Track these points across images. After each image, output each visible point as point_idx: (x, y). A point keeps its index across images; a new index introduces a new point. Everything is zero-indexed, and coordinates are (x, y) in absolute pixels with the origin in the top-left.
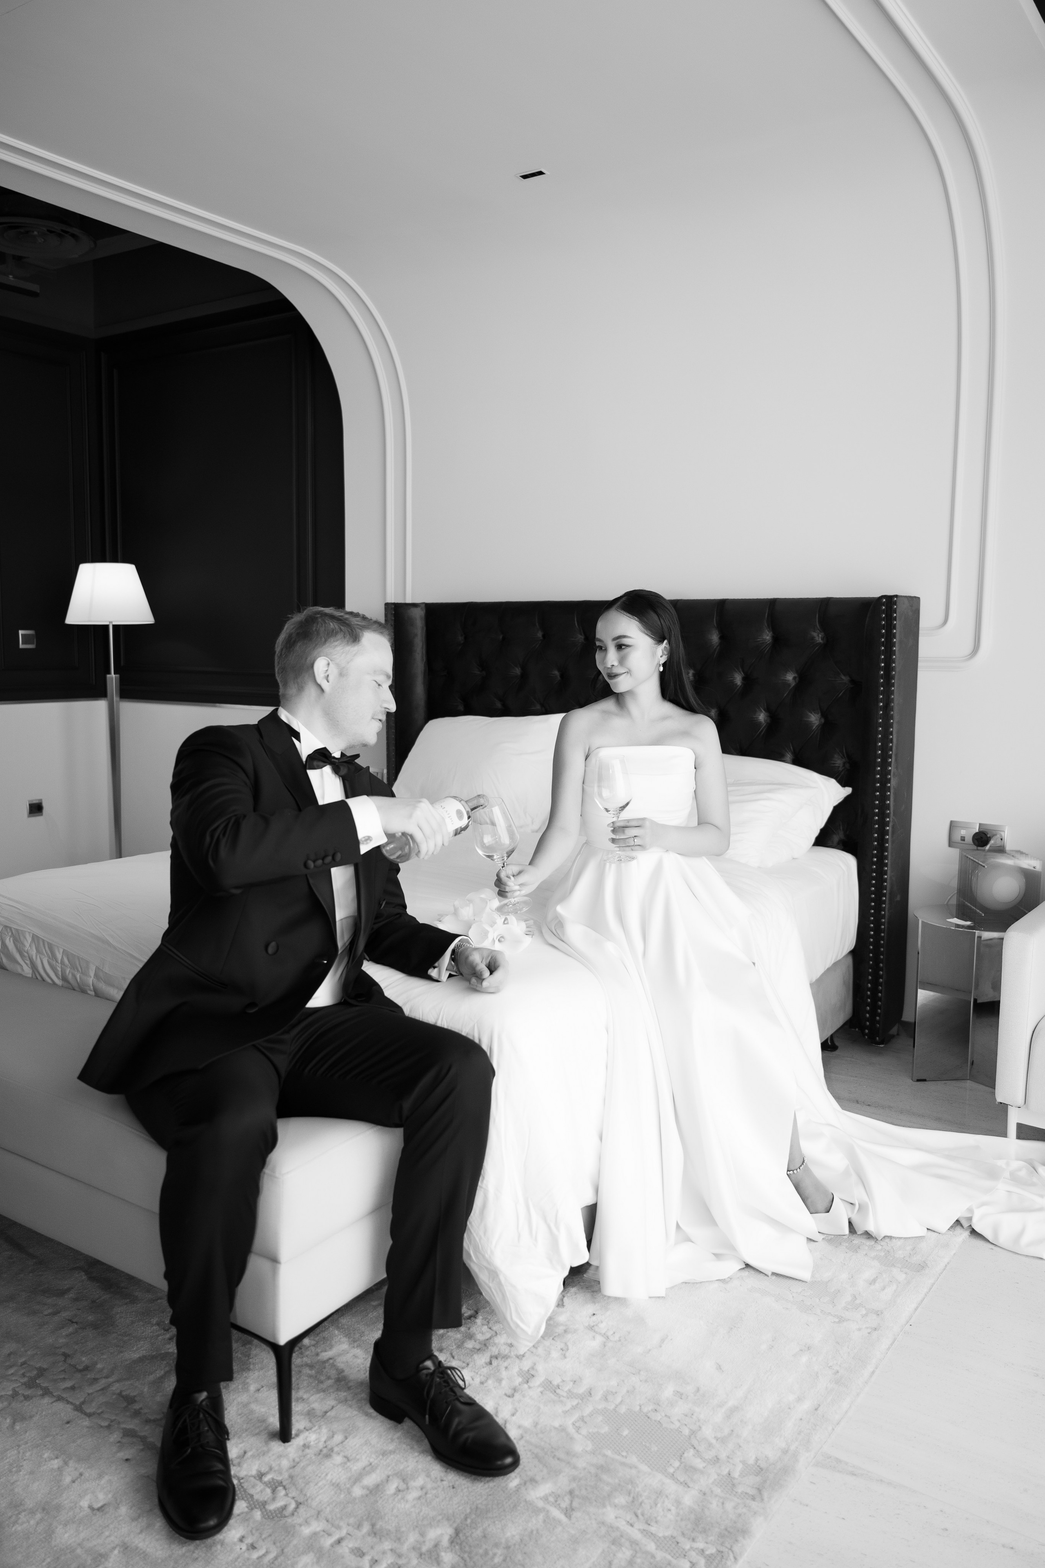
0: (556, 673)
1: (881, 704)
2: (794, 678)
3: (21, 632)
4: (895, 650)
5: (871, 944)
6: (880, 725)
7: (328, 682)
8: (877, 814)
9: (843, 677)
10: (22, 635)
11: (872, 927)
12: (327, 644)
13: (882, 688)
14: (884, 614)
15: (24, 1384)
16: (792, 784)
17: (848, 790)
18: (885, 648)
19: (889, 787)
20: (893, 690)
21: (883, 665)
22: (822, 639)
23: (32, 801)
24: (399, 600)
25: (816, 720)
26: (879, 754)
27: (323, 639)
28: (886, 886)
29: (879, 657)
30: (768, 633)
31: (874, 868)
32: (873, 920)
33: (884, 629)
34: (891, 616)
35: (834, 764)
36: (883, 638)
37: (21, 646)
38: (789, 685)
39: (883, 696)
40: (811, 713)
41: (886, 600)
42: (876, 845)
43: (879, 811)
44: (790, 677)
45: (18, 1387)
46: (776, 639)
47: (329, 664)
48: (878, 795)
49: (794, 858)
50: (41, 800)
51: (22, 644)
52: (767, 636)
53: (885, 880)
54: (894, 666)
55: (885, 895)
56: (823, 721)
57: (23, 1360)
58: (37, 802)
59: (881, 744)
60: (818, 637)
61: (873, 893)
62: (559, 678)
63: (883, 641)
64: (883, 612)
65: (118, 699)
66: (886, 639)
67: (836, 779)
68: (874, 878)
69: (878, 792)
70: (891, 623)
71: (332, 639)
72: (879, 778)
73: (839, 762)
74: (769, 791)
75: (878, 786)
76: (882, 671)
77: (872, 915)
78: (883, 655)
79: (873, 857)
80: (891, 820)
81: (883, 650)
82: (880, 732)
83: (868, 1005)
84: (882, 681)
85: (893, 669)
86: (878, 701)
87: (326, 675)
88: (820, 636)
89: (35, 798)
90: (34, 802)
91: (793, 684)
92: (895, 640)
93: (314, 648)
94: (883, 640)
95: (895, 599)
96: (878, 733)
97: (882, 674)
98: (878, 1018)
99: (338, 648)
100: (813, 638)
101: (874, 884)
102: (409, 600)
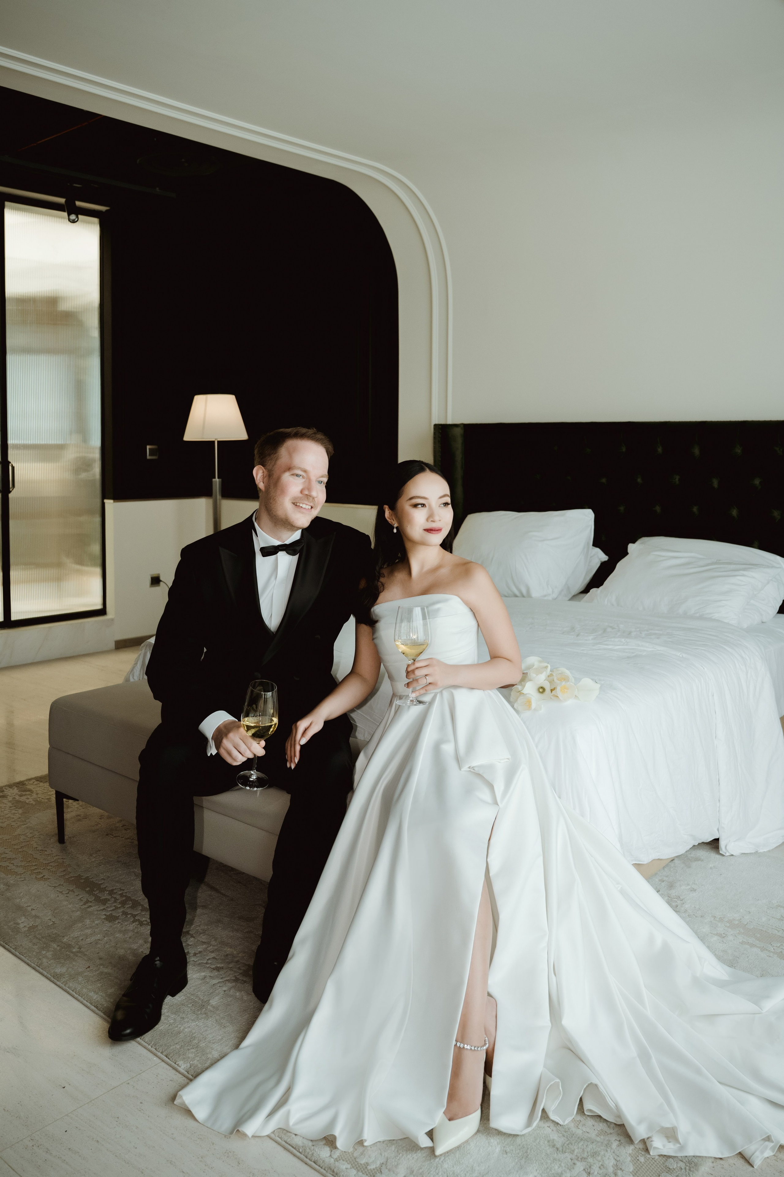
3: (148, 447)
7: (263, 483)
10: (149, 449)
15: (241, 974)
16: (761, 565)
23: (153, 575)
24: (442, 422)
30: (739, 447)
37: (148, 457)
38: (757, 488)
44: (757, 482)
45: (238, 975)
46: (746, 452)
47: (263, 470)
49: (763, 622)
50: (159, 574)
51: (149, 455)
52: (739, 450)
57: (237, 959)
58: (156, 576)
65: (220, 497)
74: (744, 569)
87: (262, 478)
89: (155, 572)
90: (154, 576)
91: (760, 487)
102: (450, 422)
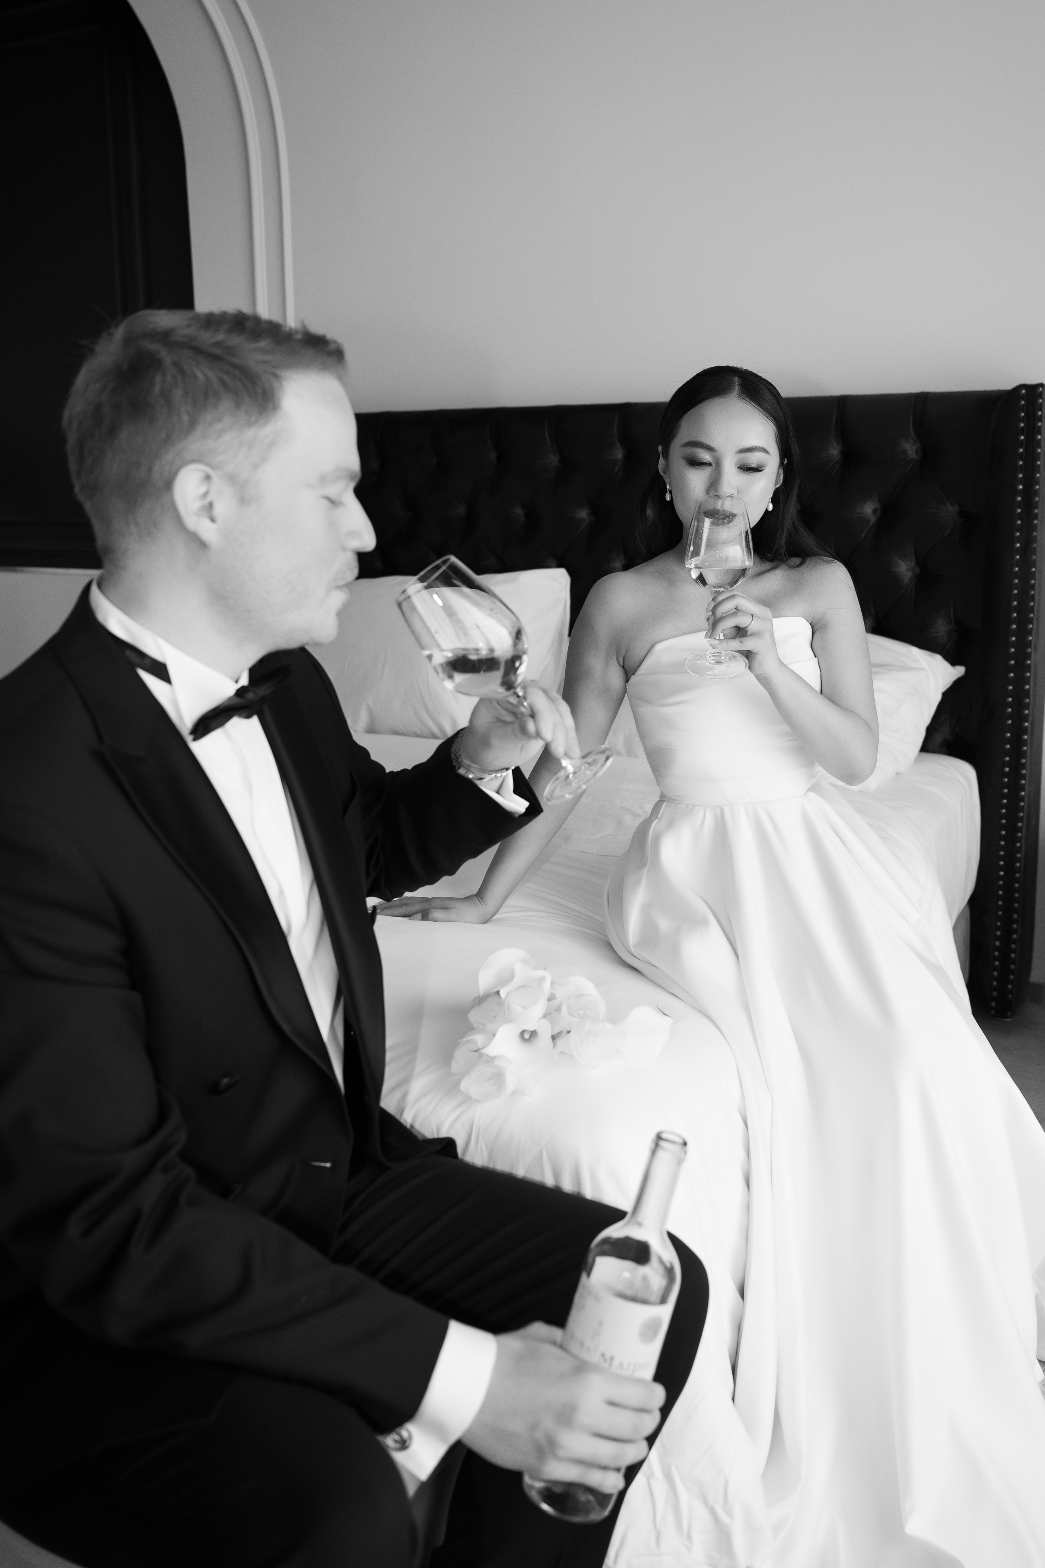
0: (519, 511)
1: (1018, 545)
2: (875, 511)
4: (1039, 465)
5: (1000, 888)
6: (1016, 575)
7: (213, 520)
8: (1010, 705)
9: (949, 507)
11: (1002, 866)
12: (199, 430)
13: (1019, 522)
14: (1023, 412)
17: (960, 671)
18: (1024, 463)
19: (1029, 665)
20: (1036, 524)
21: (1021, 487)
22: (917, 452)
25: (908, 570)
26: (1015, 617)
27: (185, 418)
28: (1023, 806)
29: (1016, 475)
30: (834, 445)
31: (1006, 782)
32: (1003, 855)
33: (1023, 435)
34: (1035, 414)
35: (936, 632)
36: (1021, 447)
38: (868, 521)
39: (1021, 534)
40: (902, 560)
41: (1026, 392)
42: (1008, 749)
43: (1013, 699)
44: (869, 509)
46: (848, 455)
47: (208, 477)
48: (1012, 677)
52: (834, 451)
53: (1022, 799)
54: (1039, 489)
55: (1021, 820)
56: (918, 571)
59: (1018, 603)
60: (910, 448)
61: (1003, 816)
62: (523, 519)
63: (1022, 453)
64: (1022, 409)
66: (1026, 450)
67: (940, 653)
68: (1005, 796)
69: (1012, 672)
70: (1035, 425)
71: (209, 416)
72: (1013, 653)
73: (941, 628)
75: (1013, 665)
76: (1020, 496)
77: (1002, 848)
78: (1021, 473)
79: (1004, 767)
80: (1031, 713)
81: (1021, 465)
82: (1016, 586)
83: (995, 969)
84: (1019, 510)
85: (1037, 493)
86: (1014, 540)
87: (206, 502)
88: (914, 448)
91: (873, 520)
92: (1039, 450)
93: (168, 441)
94: (1021, 450)
95: (1041, 389)
96: (1013, 586)
97: (1020, 501)
98: (1010, 987)
99: (227, 437)
100: (904, 452)
101: (1005, 804)
